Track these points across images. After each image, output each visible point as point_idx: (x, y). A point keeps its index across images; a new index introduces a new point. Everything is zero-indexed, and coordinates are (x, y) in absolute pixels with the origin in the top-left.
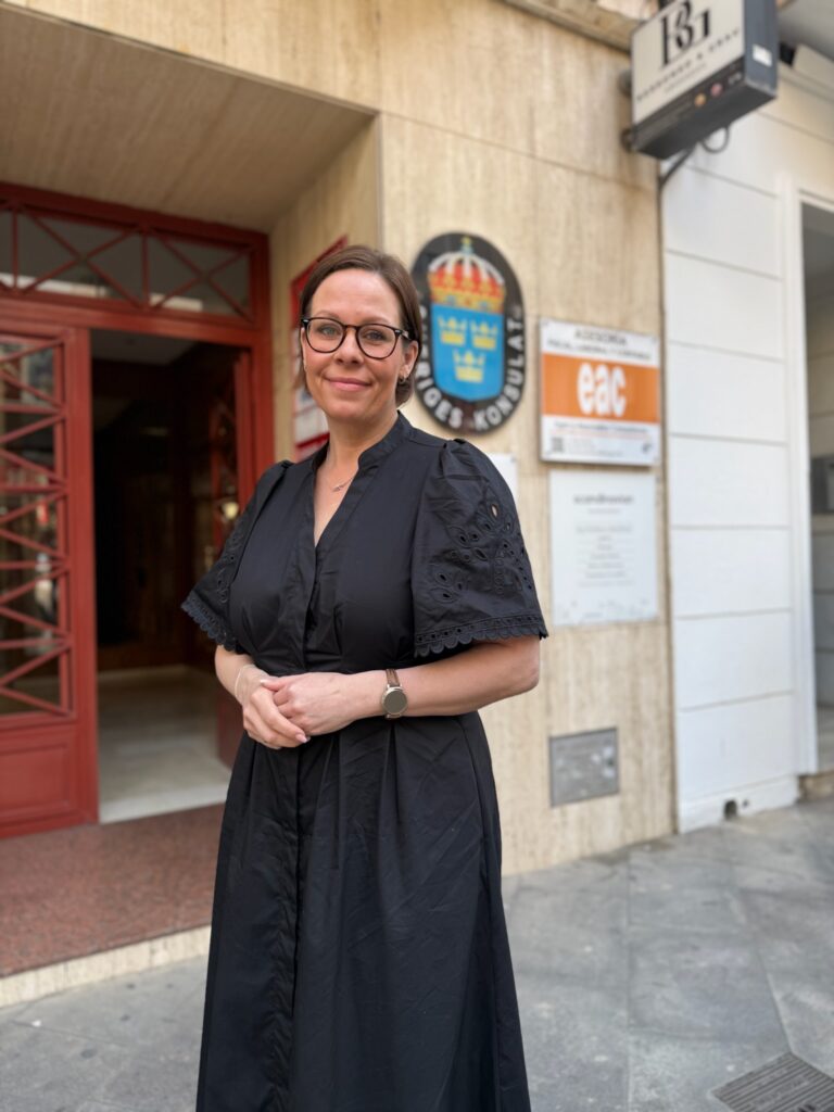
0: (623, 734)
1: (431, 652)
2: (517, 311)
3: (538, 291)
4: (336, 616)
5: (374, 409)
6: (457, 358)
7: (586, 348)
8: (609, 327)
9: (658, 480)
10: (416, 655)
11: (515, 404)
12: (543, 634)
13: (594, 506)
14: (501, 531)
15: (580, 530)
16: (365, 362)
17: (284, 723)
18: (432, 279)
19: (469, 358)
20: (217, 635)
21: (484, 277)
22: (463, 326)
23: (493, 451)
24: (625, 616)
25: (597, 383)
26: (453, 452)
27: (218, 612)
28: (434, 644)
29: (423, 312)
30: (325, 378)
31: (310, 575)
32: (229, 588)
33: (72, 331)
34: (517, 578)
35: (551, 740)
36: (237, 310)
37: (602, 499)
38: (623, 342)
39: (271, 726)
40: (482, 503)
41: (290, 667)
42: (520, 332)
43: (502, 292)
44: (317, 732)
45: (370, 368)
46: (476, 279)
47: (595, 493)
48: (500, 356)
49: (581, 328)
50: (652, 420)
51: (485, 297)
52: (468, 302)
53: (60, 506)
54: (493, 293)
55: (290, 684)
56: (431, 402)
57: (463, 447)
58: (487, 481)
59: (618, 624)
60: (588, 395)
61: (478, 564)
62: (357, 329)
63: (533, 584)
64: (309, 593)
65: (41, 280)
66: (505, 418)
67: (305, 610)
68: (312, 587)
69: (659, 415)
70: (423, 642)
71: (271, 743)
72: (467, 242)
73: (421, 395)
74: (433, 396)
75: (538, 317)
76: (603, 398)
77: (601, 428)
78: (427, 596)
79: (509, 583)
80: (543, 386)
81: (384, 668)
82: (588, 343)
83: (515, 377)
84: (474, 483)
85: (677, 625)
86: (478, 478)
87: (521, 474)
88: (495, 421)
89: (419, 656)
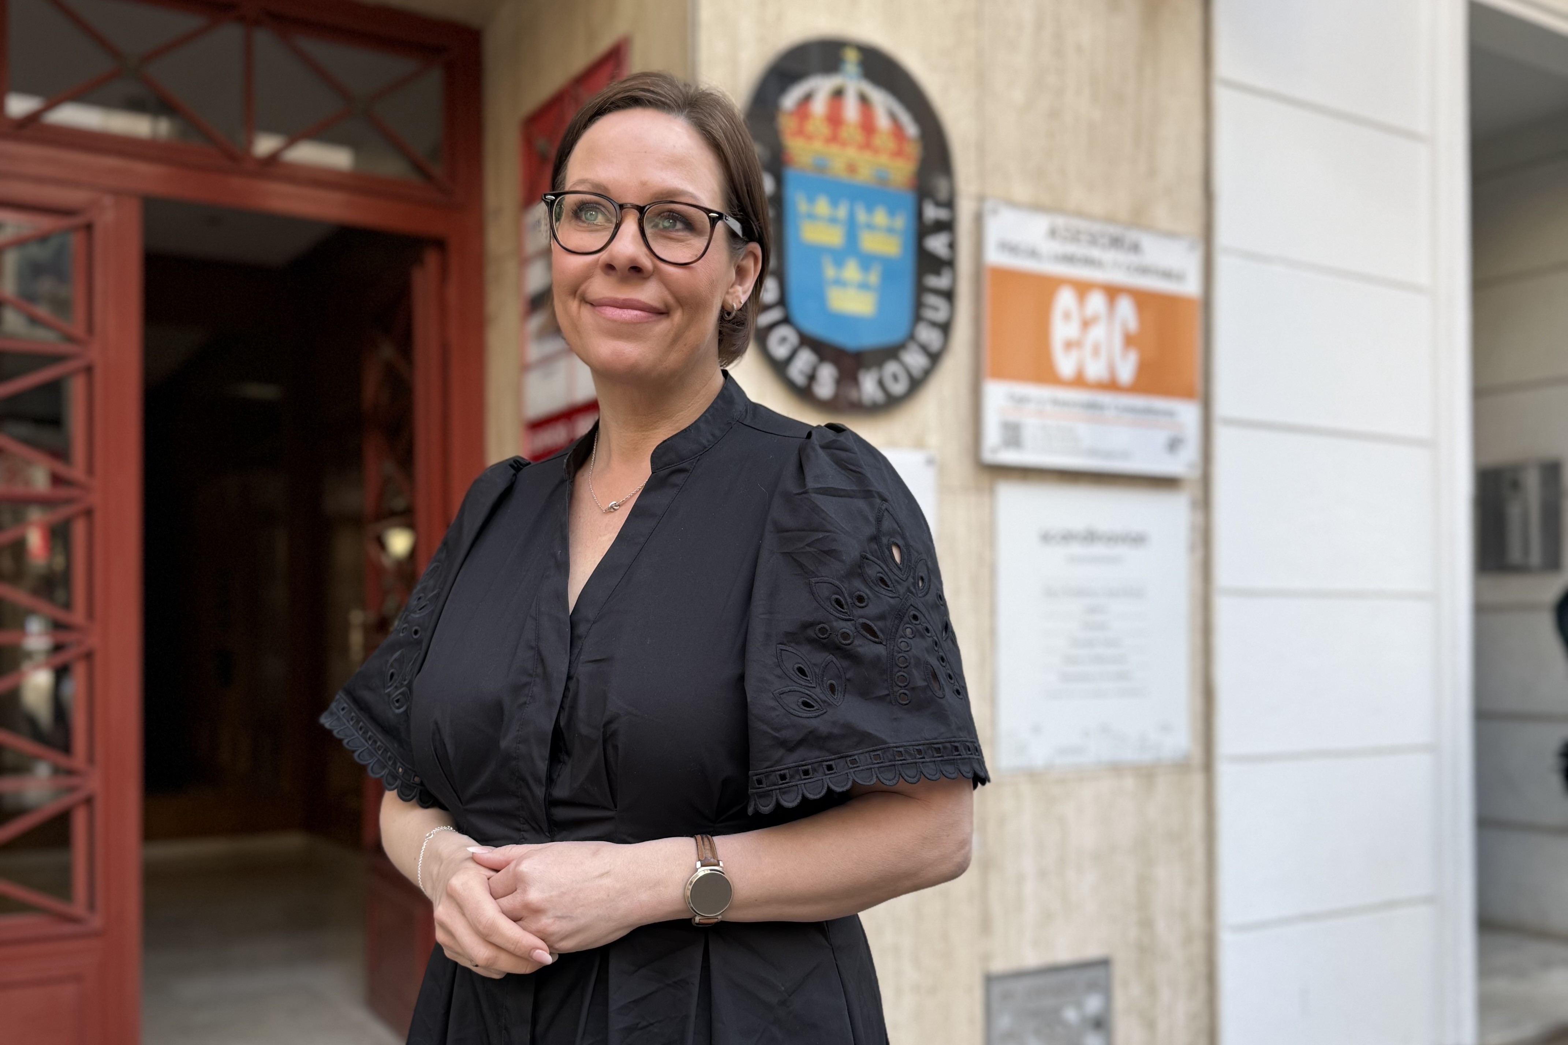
0: (1121, 971)
1: (778, 805)
2: (941, 187)
3: (981, 149)
4: (608, 738)
5: (674, 358)
6: (830, 272)
7: (1069, 259)
8: (1110, 219)
9: (1194, 504)
10: (750, 811)
11: (935, 358)
12: (980, 779)
13: (1076, 549)
14: (909, 590)
15: (1050, 593)
16: (656, 270)
17: (510, 930)
18: (787, 124)
19: (852, 271)
20: (384, 772)
21: (883, 122)
22: (842, 212)
23: (893, 444)
24: (1129, 754)
25: (1086, 324)
26: (825, 447)
27: (389, 730)
28: (784, 792)
29: (768, 184)
30: (584, 300)
31: (559, 665)
32: (410, 686)
33: (108, 201)
34: (935, 676)
35: (990, 980)
36: (418, 167)
37: (1091, 537)
38: (1135, 248)
39: (486, 937)
40: (875, 538)
41: (519, 830)
42: (946, 226)
43: (914, 150)
44: (568, 945)
45: (665, 282)
46: (868, 126)
47: (1078, 524)
48: (908, 266)
49: (1060, 221)
50: (1184, 392)
51: (884, 159)
52: (852, 168)
53: (79, 529)
54: (898, 153)
55: (521, 859)
56: (780, 351)
57: (841, 438)
58: (884, 500)
59: (1116, 769)
60: (1069, 345)
61: (866, 648)
62: (641, 210)
63: (964, 688)
64: (558, 698)
65: (52, 104)
66: (916, 384)
67: (549, 727)
68: (562, 689)
69: (1198, 384)
70: (765, 787)
71: (486, 967)
72: (851, 57)
73: (762, 336)
74: (783, 340)
75: (981, 199)
76: (1096, 351)
77: (1092, 406)
78: (773, 703)
79: (921, 683)
80: (987, 324)
81: (691, 835)
82: (1071, 249)
83: (936, 309)
84: (860, 504)
85: (1225, 772)
86: (868, 494)
87: (943, 489)
88: (898, 388)
89: (757, 813)
